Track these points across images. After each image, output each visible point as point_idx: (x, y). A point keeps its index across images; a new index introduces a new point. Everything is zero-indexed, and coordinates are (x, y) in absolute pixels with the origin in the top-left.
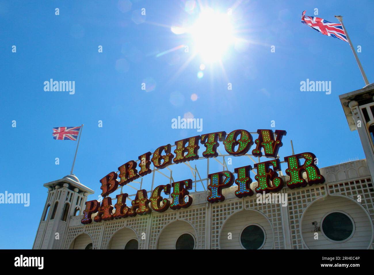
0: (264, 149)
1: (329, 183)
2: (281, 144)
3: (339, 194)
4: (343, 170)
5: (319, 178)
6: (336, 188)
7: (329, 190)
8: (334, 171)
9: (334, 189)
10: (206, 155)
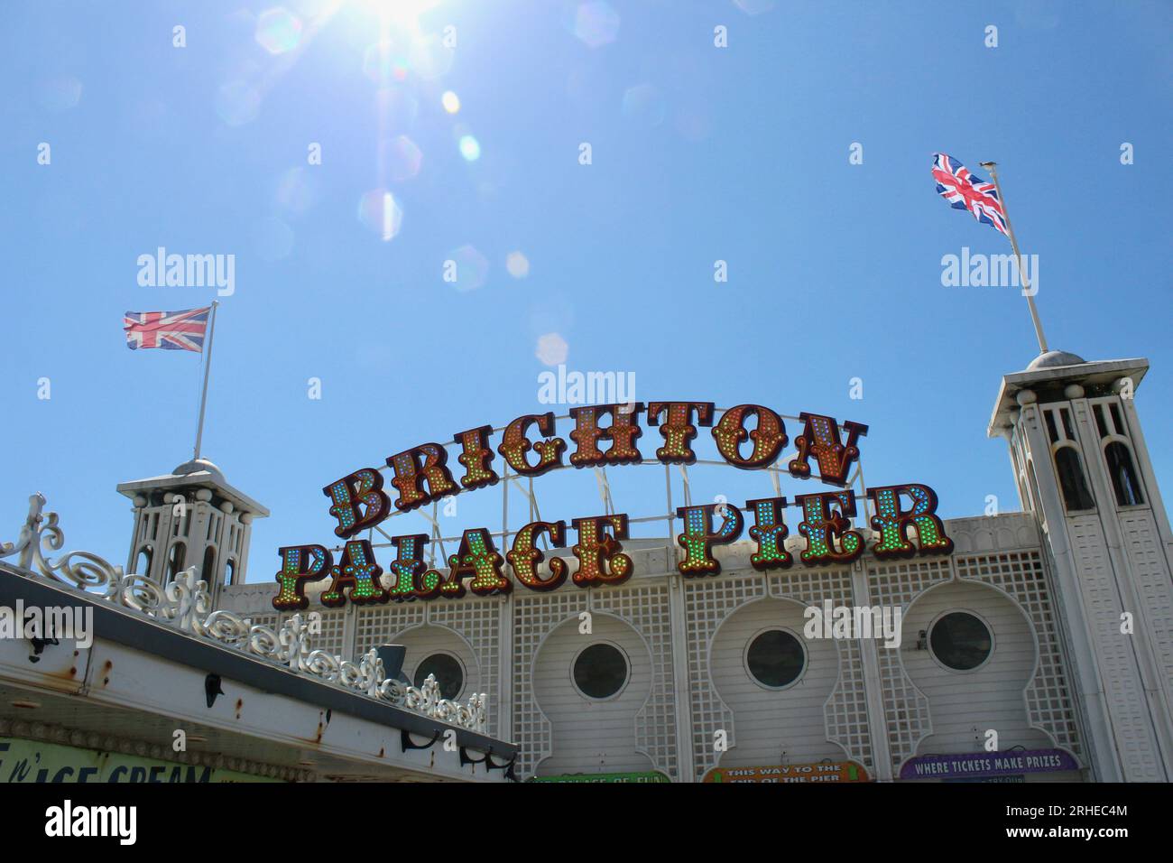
0: (819, 463)
1: (959, 553)
2: (856, 456)
3: (978, 579)
4: (988, 530)
5: (944, 543)
6: (972, 567)
7: (958, 569)
8: (969, 531)
9: (968, 567)
10: (665, 458)
